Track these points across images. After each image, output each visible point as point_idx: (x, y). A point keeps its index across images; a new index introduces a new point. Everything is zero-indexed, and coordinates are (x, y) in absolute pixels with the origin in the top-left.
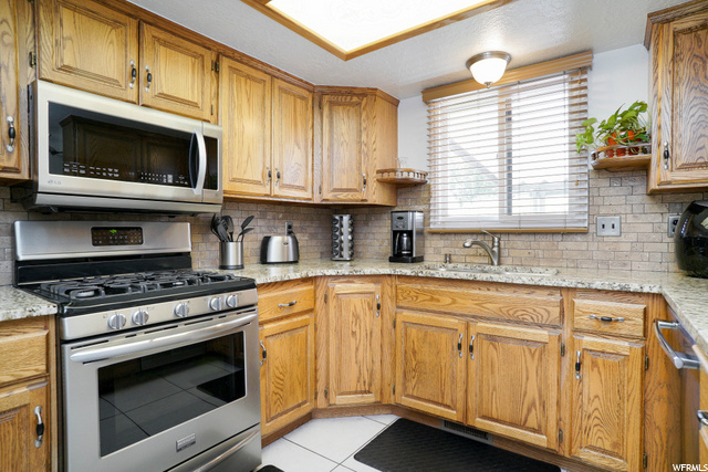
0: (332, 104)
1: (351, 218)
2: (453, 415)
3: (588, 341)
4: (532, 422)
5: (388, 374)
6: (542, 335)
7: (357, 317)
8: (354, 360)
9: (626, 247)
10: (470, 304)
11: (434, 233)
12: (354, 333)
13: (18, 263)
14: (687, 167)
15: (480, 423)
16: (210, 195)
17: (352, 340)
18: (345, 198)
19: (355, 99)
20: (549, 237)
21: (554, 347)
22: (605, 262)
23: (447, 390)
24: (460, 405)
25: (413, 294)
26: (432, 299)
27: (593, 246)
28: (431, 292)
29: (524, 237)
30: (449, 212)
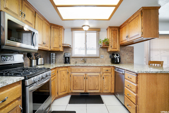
0: (53, 28)
1: (55, 54)
2: (83, 91)
3: (105, 74)
4: (97, 89)
5: (70, 87)
6: (98, 74)
7: (64, 75)
8: (63, 85)
9: (104, 60)
10: (86, 70)
11: (72, 57)
12: (63, 79)
15: (88, 91)
17: (63, 80)
18: (56, 49)
19: (58, 28)
20: (94, 58)
21: (100, 76)
22: (102, 62)
23: (82, 87)
24: (85, 89)
25: (75, 69)
26: (79, 70)
27: (100, 60)
28: (79, 69)
29: (90, 58)
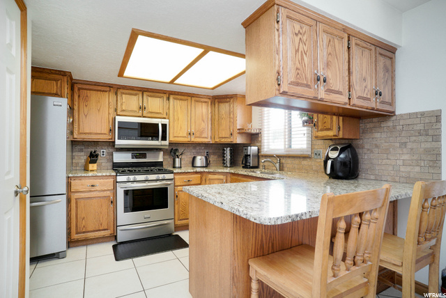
0: (219, 102)
13: (113, 163)
14: (322, 130)
16: (164, 143)
18: (224, 141)
27: (313, 163)
30: (270, 147)
